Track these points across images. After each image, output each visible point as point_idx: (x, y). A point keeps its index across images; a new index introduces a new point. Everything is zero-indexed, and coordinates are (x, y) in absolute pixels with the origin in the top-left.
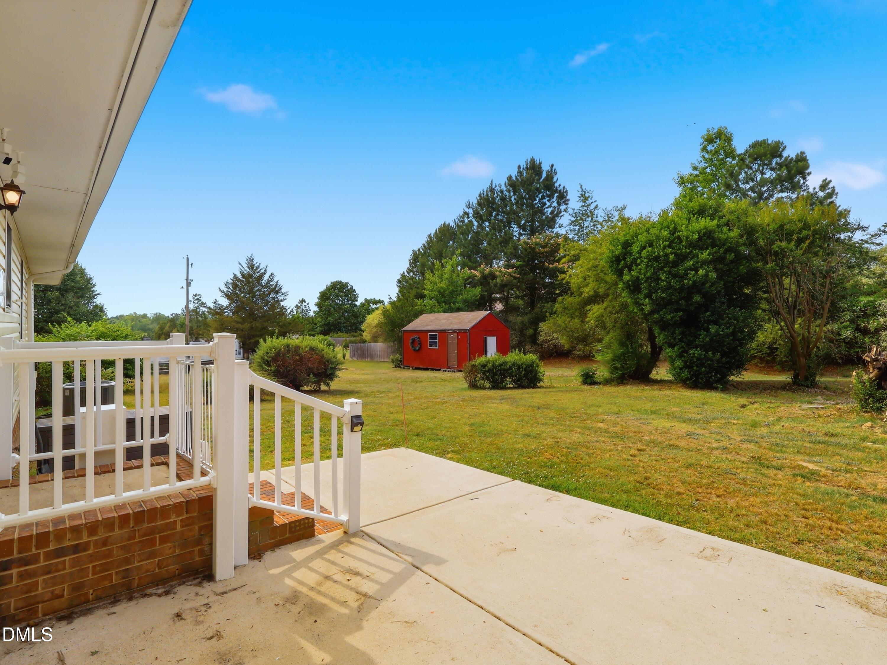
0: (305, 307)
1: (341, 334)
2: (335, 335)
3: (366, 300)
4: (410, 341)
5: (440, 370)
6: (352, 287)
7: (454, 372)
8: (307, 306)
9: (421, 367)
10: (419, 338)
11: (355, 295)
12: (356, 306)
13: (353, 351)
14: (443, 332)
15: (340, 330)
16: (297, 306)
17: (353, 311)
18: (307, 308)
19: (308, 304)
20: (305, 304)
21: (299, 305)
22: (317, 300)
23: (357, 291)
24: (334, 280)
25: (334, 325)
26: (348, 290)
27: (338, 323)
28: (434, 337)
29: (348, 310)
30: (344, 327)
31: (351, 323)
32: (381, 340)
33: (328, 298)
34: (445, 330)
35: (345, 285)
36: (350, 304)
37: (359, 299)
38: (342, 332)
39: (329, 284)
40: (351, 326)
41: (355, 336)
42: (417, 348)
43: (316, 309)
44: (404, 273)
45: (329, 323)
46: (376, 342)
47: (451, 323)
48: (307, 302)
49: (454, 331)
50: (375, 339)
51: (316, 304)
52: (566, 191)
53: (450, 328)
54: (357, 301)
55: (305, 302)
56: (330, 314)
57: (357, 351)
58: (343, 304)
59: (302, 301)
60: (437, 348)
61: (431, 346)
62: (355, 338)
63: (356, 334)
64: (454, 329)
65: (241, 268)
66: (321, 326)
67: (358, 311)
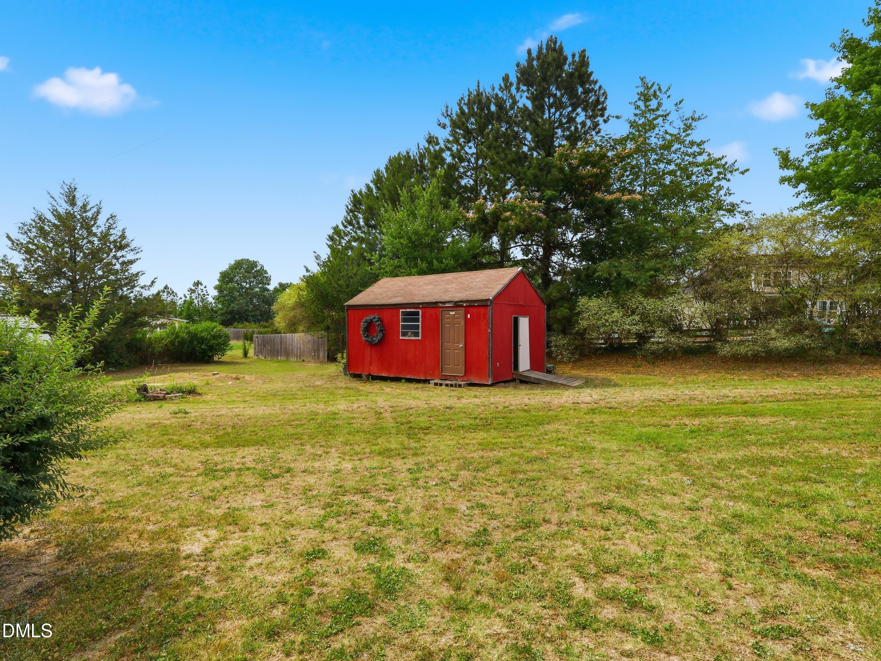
0: (202, 290)
1: (248, 324)
2: (240, 326)
3: (281, 285)
4: (363, 325)
5: (426, 381)
6: (262, 267)
7: (460, 386)
8: (205, 289)
9: (384, 375)
10: (380, 319)
11: (267, 277)
12: (268, 290)
13: (259, 345)
14: (433, 306)
15: (247, 320)
16: (191, 289)
17: (264, 296)
18: (205, 292)
19: (205, 287)
20: (202, 287)
21: (193, 288)
22: (217, 283)
23: (270, 273)
24: (239, 258)
25: (238, 312)
26: (257, 271)
27: (246, 311)
28: (412, 316)
29: (258, 295)
30: (253, 316)
31: (261, 311)
32: (301, 328)
33: (231, 280)
34: (437, 303)
35: (254, 264)
36: (260, 288)
37: (271, 282)
38: (249, 322)
39: (233, 263)
40: (261, 315)
41: (266, 327)
42: (376, 340)
43: (215, 293)
44: (337, 226)
45: (231, 312)
46: (295, 331)
47: (447, 291)
48: (204, 285)
49: (457, 305)
50: (292, 327)
51: (216, 288)
52: (605, 93)
53: (446, 298)
54: (269, 284)
55: (201, 284)
56: (233, 299)
57: (265, 346)
58: (251, 288)
59: (198, 284)
60: (420, 338)
61: (404, 334)
62: (266, 329)
63: (267, 324)
64: (456, 299)
65: (54, 203)
66: (222, 315)
67: (270, 296)
